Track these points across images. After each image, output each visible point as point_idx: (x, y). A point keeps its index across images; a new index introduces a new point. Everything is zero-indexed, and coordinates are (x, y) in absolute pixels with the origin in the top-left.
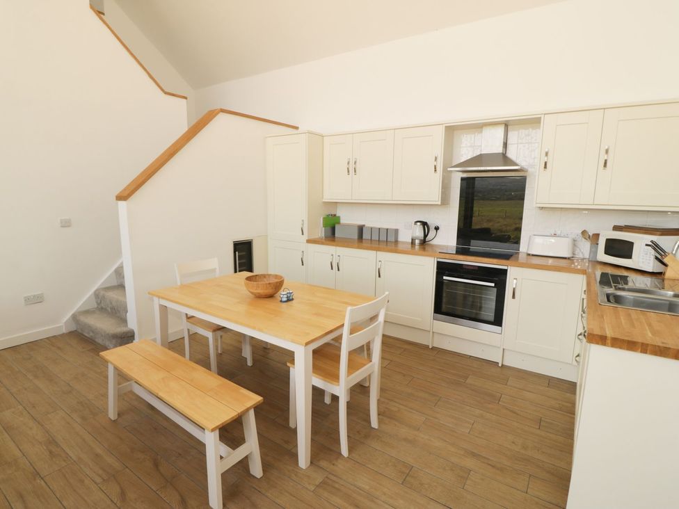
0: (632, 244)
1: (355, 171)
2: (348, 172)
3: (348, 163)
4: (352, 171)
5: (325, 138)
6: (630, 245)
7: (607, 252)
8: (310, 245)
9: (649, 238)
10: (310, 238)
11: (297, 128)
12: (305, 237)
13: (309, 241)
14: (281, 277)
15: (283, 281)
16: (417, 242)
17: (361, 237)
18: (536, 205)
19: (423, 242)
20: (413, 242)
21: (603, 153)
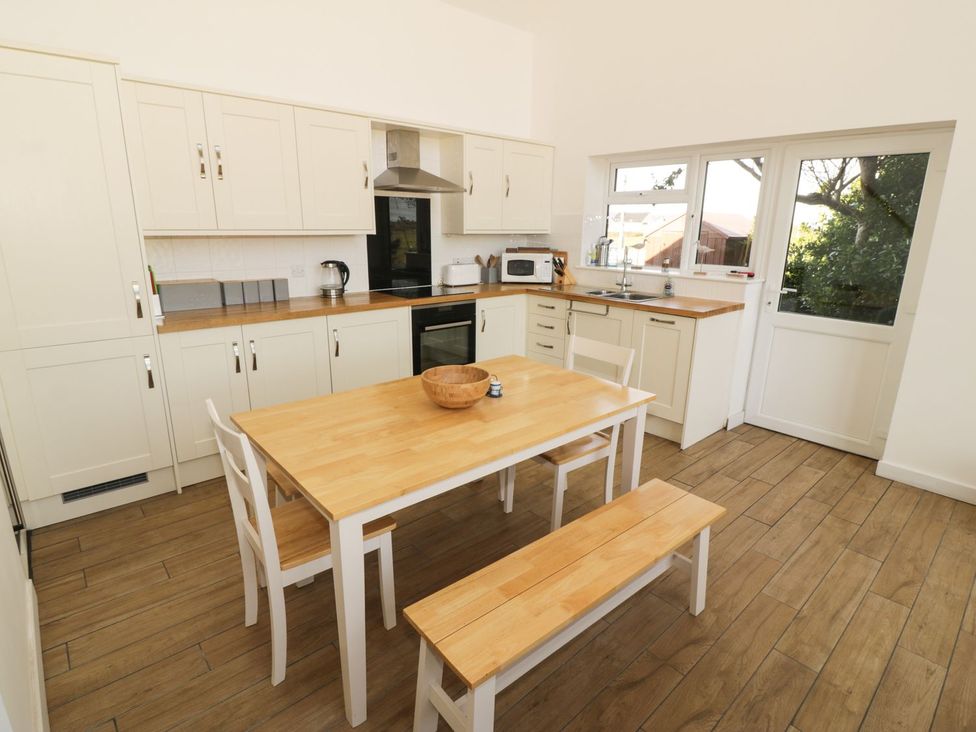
0: (531, 262)
1: (220, 173)
2: (203, 172)
3: (201, 154)
4: (213, 171)
7: (511, 273)
8: (166, 336)
9: (548, 256)
12: (150, 321)
16: (333, 293)
18: (465, 232)
19: (342, 293)
20: (325, 295)
21: (505, 181)
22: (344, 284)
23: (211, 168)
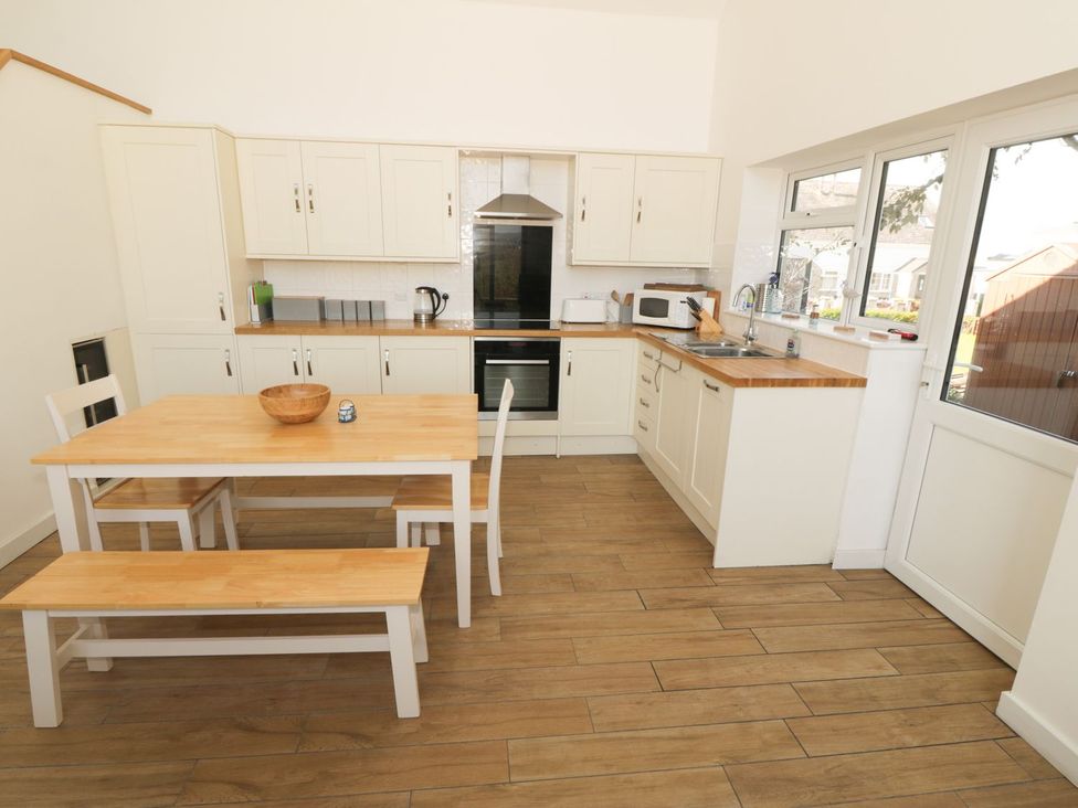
0: (666, 302)
1: (312, 208)
2: (298, 207)
3: (296, 192)
4: (304, 206)
5: (237, 140)
6: (665, 303)
7: (643, 312)
8: (240, 336)
9: (685, 295)
10: (239, 325)
11: (147, 111)
12: (231, 323)
13: (239, 331)
14: (326, 389)
15: (329, 394)
16: (423, 317)
17: (324, 317)
18: (574, 263)
19: (432, 318)
20: (417, 319)
21: (636, 204)
22: (435, 310)
23: (304, 203)
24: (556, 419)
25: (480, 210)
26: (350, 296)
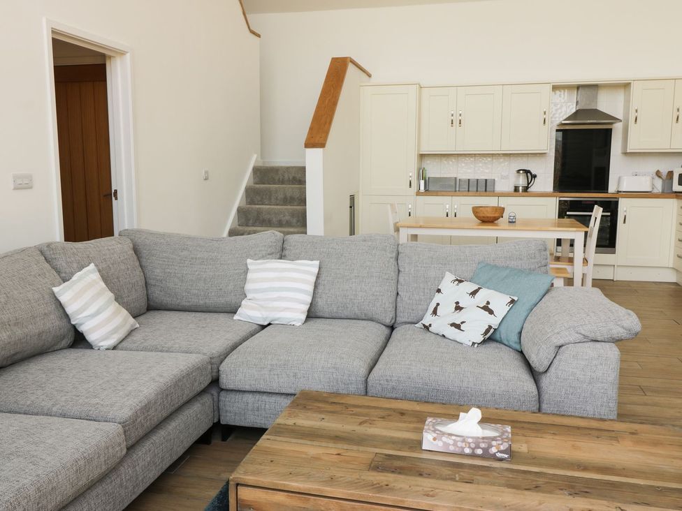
1: (460, 123)
2: (452, 123)
3: (452, 115)
7: (680, 184)
8: (419, 197)
11: (370, 75)
12: (414, 190)
13: (418, 194)
16: (521, 188)
18: (628, 151)
19: (526, 189)
20: (516, 189)
21: (675, 110)
22: (528, 184)
23: (456, 122)
24: (614, 253)
25: (565, 120)
26: (473, 177)
